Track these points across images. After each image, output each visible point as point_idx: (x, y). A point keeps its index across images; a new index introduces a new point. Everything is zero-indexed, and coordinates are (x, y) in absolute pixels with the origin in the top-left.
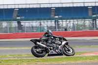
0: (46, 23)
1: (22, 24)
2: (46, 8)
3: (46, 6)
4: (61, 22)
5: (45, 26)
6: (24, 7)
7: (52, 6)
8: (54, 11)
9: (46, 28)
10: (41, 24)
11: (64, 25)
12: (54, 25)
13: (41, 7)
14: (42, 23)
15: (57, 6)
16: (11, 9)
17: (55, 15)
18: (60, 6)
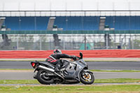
0: (93, 37)
1: (60, 38)
2: (93, 17)
3: (93, 14)
4: (113, 37)
5: (92, 41)
6: (63, 14)
7: (102, 15)
8: (104, 21)
9: (92, 44)
10: (85, 39)
11: (117, 41)
12: (103, 41)
13: (87, 15)
14: (87, 37)
15: (108, 14)
16: (45, 17)
17: (106, 27)
18: (112, 14)
